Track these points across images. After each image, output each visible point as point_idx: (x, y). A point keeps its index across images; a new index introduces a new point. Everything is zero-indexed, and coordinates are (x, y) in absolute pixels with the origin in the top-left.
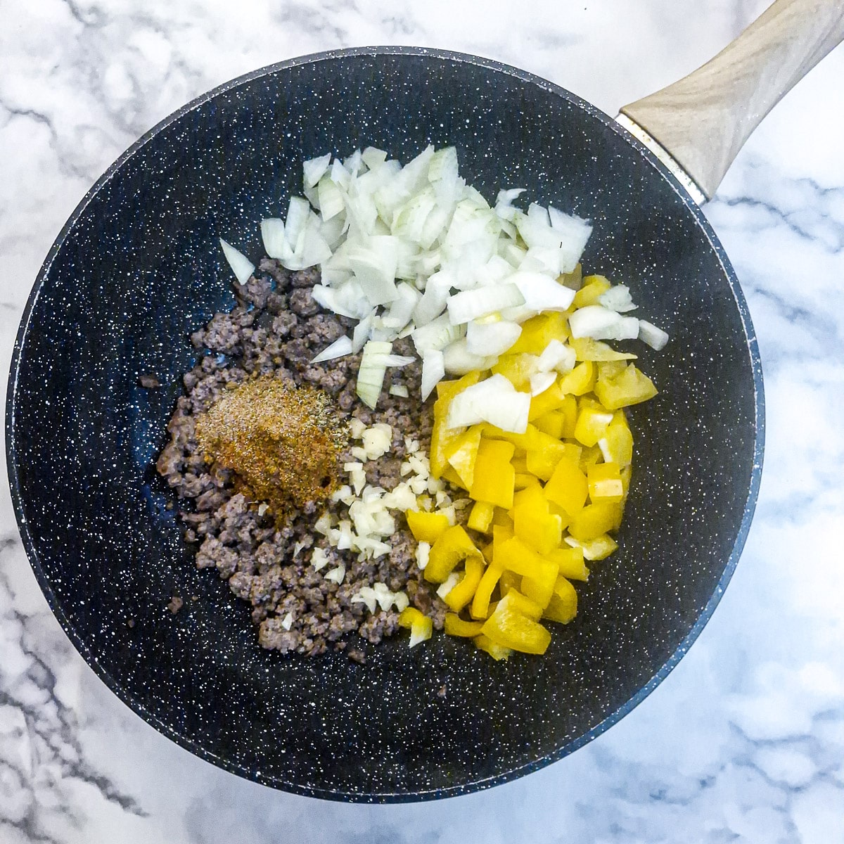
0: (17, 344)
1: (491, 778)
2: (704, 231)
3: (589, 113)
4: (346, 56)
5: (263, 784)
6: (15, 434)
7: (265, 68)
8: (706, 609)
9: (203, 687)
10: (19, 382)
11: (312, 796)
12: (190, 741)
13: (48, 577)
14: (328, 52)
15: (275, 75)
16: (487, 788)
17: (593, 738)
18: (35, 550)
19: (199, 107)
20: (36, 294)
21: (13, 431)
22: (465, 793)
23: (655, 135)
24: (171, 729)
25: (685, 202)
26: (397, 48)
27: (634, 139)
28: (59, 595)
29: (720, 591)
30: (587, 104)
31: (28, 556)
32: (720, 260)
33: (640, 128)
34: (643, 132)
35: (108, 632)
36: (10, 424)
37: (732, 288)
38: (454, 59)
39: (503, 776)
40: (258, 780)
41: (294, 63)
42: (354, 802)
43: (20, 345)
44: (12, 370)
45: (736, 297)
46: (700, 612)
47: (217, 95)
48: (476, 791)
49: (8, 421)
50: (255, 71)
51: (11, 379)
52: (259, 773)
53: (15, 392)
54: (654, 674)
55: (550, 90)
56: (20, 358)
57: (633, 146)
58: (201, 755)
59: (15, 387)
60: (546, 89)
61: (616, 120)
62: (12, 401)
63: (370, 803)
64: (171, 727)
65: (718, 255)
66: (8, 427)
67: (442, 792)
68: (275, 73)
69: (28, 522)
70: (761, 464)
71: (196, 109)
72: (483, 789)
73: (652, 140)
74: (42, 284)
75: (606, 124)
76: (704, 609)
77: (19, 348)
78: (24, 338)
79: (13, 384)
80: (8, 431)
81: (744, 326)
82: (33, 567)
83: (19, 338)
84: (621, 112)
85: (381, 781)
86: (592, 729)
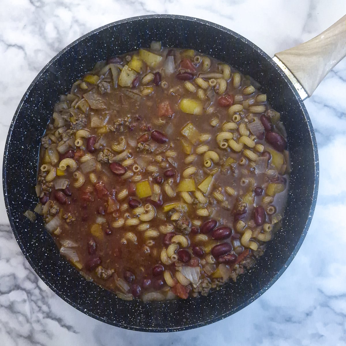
0: (12, 122)
1: (178, 328)
2: (304, 112)
3: (262, 55)
4: (162, 18)
5: (87, 314)
6: (7, 159)
7: (127, 19)
8: (279, 273)
9: (70, 271)
10: (11, 138)
11: (105, 322)
12: (60, 293)
13: (13, 218)
14: (155, 15)
15: (131, 22)
16: (176, 331)
17: (223, 318)
18: (9, 207)
19: (98, 32)
20: (22, 103)
21: (7, 157)
22: (167, 332)
23: (288, 67)
24: (53, 287)
25: (297, 98)
26: (183, 17)
27: (279, 68)
28: (16, 226)
29: (286, 266)
30: (261, 51)
31: (6, 209)
32: (308, 126)
33: (282, 63)
34: (283, 65)
35: (35, 243)
36: (6, 155)
37: (312, 138)
38: (207, 24)
39: (184, 328)
40: (85, 313)
41: (139, 18)
42: (122, 328)
43: (13, 123)
44: (9, 133)
45: (313, 142)
46: (276, 274)
47: (106, 28)
48: (172, 332)
49: (5, 153)
50: (123, 20)
51: (8, 136)
52: (86, 310)
53: (9, 142)
54: (252, 296)
55: (246, 42)
56: (13, 128)
57: (278, 71)
58: (64, 299)
59: (10, 140)
60: (244, 42)
61: (273, 59)
62: (7, 145)
63: (128, 329)
64: (54, 286)
65: (308, 123)
66: (5, 155)
67: (158, 330)
68: (131, 21)
69: (8, 195)
70: (312, 215)
71: (97, 33)
72: (175, 331)
73: (287, 69)
74: (25, 99)
75: (268, 60)
76: (278, 273)
77: (13, 124)
78: (15, 120)
79: (9, 139)
80: (4, 157)
81: (314, 156)
82: (8, 213)
83: (13, 120)
84: (275, 56)
85: (134, 321)
86: (223, 315)
